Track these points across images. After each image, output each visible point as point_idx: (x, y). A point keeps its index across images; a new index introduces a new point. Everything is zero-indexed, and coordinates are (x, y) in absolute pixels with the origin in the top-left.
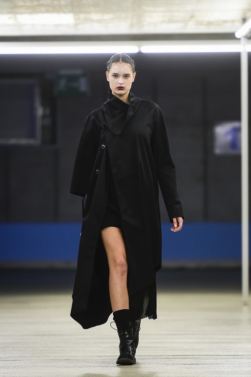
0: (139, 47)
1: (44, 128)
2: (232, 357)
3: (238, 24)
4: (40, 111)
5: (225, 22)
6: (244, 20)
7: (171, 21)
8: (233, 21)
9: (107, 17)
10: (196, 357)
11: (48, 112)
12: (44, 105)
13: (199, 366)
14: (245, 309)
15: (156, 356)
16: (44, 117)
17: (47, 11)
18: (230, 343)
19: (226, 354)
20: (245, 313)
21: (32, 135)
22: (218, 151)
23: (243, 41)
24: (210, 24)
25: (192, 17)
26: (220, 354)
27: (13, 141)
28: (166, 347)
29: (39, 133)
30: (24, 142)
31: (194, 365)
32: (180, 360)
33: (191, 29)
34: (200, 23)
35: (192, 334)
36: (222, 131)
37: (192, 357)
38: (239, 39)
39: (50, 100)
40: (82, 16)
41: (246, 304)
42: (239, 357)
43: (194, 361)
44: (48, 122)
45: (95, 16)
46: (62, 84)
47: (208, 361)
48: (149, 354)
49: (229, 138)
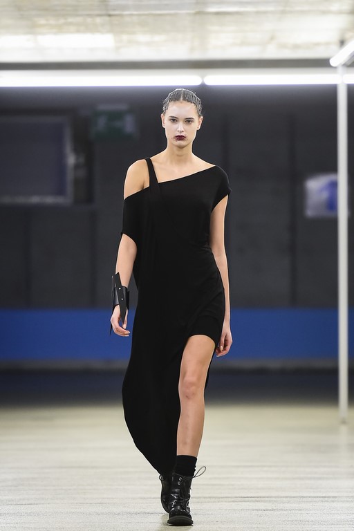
0: (203, 77)
1: (77, 182)
2: (321, 499)
3: (335, 47)
4: (71, 160)
5: (318, 44)
6: (342, 43)
7: (244, 43)
8: (328, 44)
9: (158, 38)
10: (274, 499)
11: (82, 160)
12: (76, 151)
13: (276, 512)
14: (344, 429)
15: (219, 498)
16: (77, 167)
17: (78, 31)
18: (320, 479)
19: (312, 495)
20: (343, 436)
21: (60, 191)
22: (310, 213)
23: (340, 70)
24: (296, 47)
25: (272, 38)
26: (305, 495)
27: (35, 200)
28: (233, 485)
29: (70, 188)
30: (50, 200)
31: (270, 512)
32: (251, 504)
33: (272, 53)
34: (283, 46)
35: (270, 466)
36: (315, 186)
37: (267, 499)
38: (335, 68)
39: (84, 144)
40: (125, 37)
41: (344, 422)
42: (330, 499)
43: (269, 506)
44: (82, 173)
45: (142, 38)
46: (102, 123)
47: (288, 506)
48: (210, 495)
49: (325, 195)
